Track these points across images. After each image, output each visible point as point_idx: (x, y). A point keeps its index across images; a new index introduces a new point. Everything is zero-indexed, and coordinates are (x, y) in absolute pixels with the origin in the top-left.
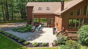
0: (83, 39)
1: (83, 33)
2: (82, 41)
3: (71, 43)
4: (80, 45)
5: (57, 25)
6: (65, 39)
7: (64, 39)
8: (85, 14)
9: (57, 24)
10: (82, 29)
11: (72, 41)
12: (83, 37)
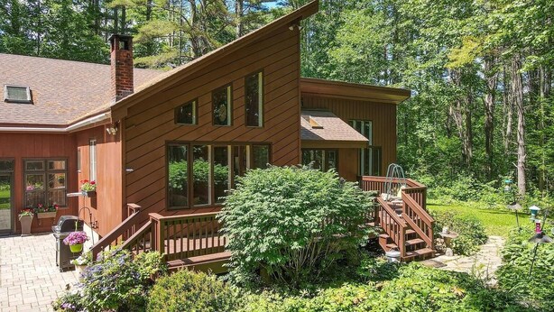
0: (253, 244)
1: (246, 210)
2: (248, 259)
3: (187, 288)
4: (240, 296)
5: (94, 205)
6: (146, 270)
7: (141, 272)
8: (251, 120)
9: (93, 195)
10: (242, 193)
11: (192, 273)
12: (248, 236)
